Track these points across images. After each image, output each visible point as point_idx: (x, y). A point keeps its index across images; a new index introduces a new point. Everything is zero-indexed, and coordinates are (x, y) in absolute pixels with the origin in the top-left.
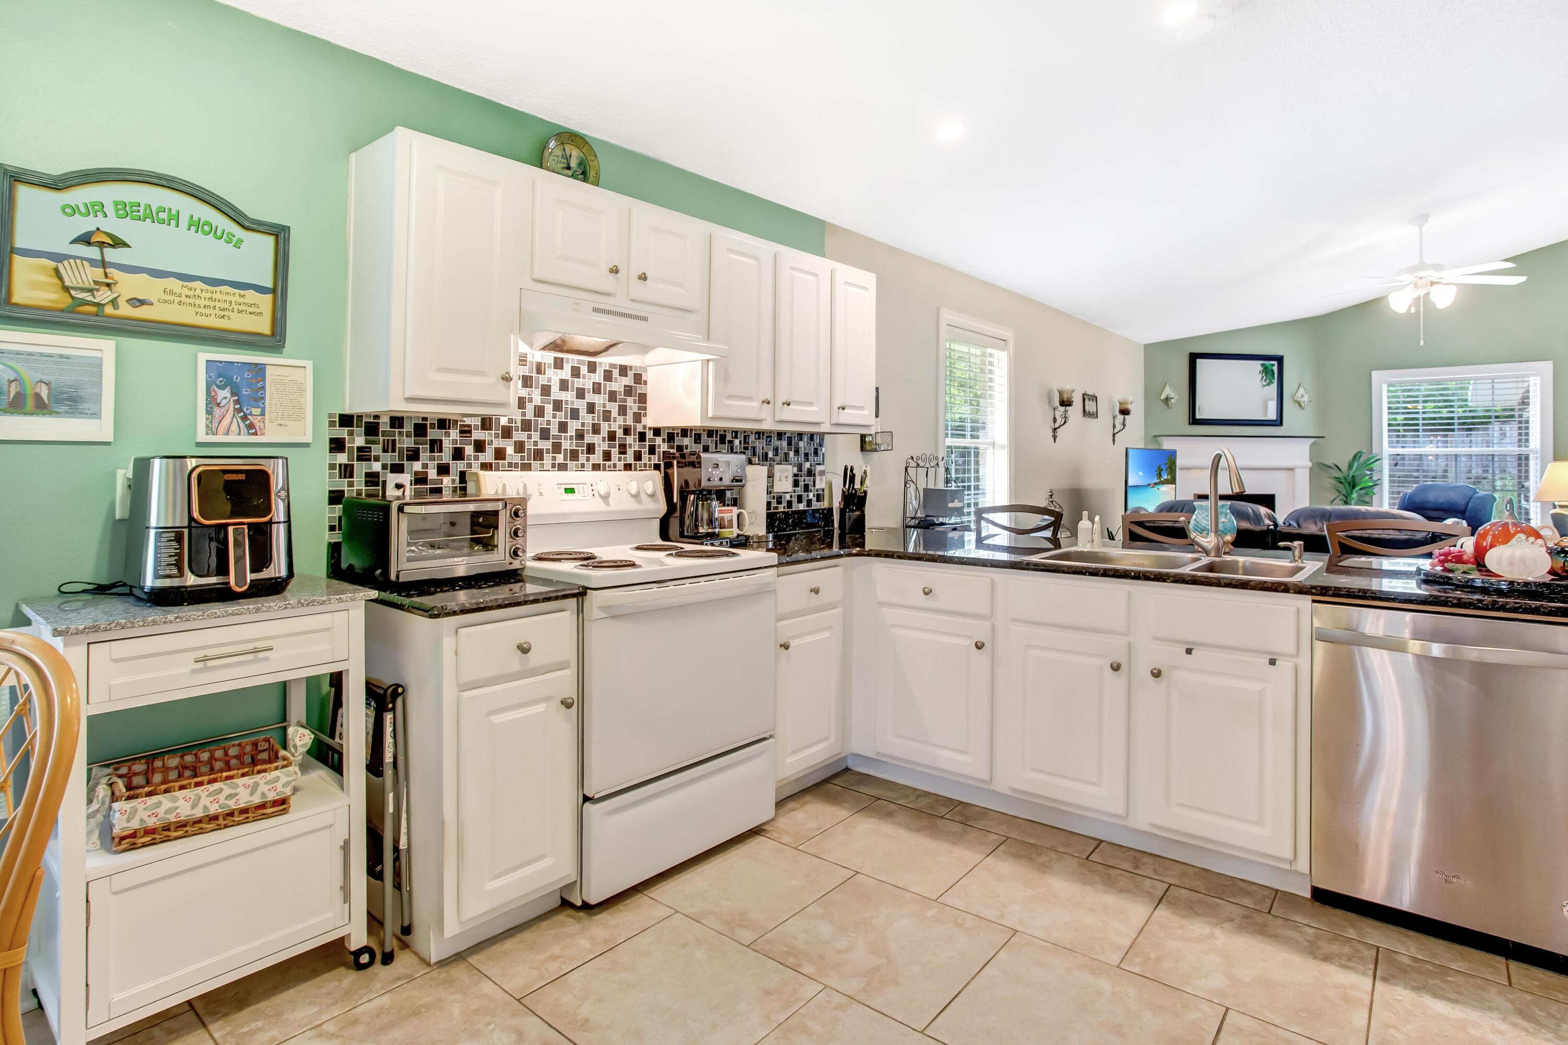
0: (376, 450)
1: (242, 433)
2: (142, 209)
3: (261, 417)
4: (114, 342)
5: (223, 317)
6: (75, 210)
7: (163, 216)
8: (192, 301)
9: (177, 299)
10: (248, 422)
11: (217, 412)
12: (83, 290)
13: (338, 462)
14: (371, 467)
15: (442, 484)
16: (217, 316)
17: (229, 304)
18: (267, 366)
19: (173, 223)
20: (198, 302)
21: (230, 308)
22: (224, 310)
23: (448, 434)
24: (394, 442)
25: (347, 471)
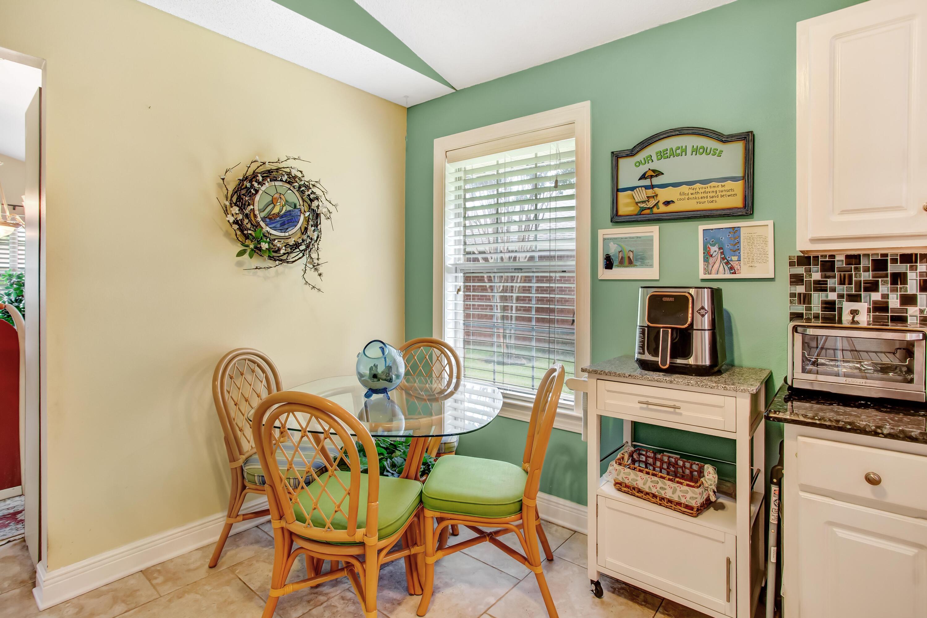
0: (831, 283)
1: (726, 273)
2: (668, 152)
3: (738, 262)
4: (658, 227)
5: (712, 202)
6: (640, 163)
7: (679, 151)
8: (694, 196)
9: (687, 197)
10: (729, 266)
11: (711, 260)
12: (643, 202)
13: (797, 292)
14: (827, 296)
15: (907, 313)
16: (709, 202)
17: (715, 193)
18: (741, 228)
19: (684, 154)
20: (697, 196)
21: (716, 195)
22: (712, 197)
23: (915, 267)
24: (850, 277)
25: (805, 299)
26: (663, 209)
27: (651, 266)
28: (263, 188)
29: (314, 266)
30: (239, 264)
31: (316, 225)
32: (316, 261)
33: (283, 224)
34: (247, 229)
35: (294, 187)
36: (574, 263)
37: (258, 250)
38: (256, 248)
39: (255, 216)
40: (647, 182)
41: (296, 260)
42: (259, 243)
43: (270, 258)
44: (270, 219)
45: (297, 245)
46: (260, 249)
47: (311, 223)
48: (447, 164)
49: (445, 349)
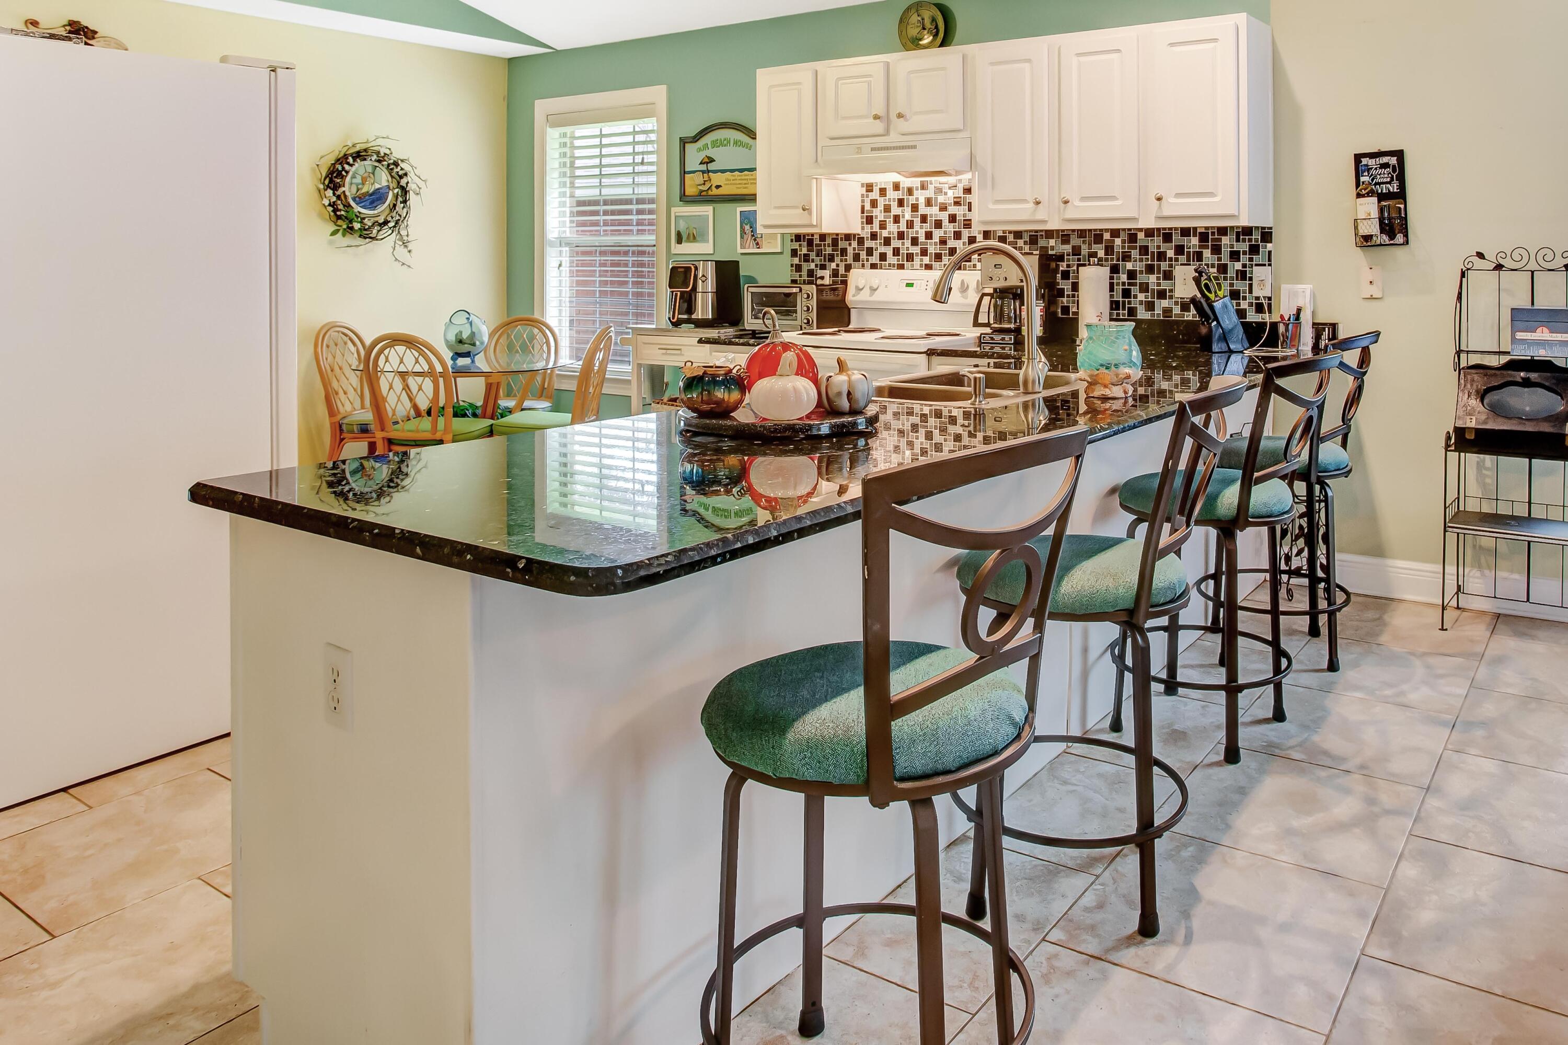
0: (813, 255)
1: (755, 248)
2: (719, 141)
3: (761, 239)
4: (712, 207)
5: (745, 188)
6: (700, 149)
7: (725, 143)
8: (734, 182)
9: (728, 182)
10: (755, 242)
11: (745, 236)
12: (702, 185)
14: (810, 265)
16: (743, 188)
17: (747, 181)
19: (728, 145)
20: (737, 182)
22: (745, 184)
23: (850, 244)
24: (821, 250)
25: (798, 268)
26: (715, 191)
27: (707, 241)
28: (354, 169)
29: (404, 243)
30: (331, 243)
31: (405, 202)
32: (405, 238)
33: (372, 202)
34: (340, 210)
35: (383, 165)
36: (653, 237)
37: (351, 229)
38: (348, 227)
39: (345, 196)
40: (704, 167)
41: (385, 238)
42: (351, 221)
43: (360, 236)
44: (359, 199)
45: (386, 223)
46: (352, 228)
47: (400, 199)
48: (548, 129)
49: (544, 328)
